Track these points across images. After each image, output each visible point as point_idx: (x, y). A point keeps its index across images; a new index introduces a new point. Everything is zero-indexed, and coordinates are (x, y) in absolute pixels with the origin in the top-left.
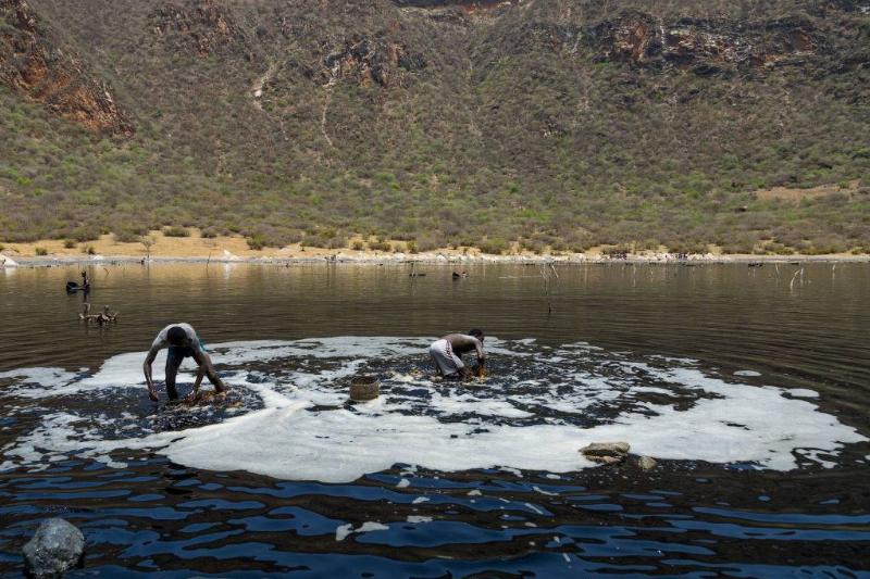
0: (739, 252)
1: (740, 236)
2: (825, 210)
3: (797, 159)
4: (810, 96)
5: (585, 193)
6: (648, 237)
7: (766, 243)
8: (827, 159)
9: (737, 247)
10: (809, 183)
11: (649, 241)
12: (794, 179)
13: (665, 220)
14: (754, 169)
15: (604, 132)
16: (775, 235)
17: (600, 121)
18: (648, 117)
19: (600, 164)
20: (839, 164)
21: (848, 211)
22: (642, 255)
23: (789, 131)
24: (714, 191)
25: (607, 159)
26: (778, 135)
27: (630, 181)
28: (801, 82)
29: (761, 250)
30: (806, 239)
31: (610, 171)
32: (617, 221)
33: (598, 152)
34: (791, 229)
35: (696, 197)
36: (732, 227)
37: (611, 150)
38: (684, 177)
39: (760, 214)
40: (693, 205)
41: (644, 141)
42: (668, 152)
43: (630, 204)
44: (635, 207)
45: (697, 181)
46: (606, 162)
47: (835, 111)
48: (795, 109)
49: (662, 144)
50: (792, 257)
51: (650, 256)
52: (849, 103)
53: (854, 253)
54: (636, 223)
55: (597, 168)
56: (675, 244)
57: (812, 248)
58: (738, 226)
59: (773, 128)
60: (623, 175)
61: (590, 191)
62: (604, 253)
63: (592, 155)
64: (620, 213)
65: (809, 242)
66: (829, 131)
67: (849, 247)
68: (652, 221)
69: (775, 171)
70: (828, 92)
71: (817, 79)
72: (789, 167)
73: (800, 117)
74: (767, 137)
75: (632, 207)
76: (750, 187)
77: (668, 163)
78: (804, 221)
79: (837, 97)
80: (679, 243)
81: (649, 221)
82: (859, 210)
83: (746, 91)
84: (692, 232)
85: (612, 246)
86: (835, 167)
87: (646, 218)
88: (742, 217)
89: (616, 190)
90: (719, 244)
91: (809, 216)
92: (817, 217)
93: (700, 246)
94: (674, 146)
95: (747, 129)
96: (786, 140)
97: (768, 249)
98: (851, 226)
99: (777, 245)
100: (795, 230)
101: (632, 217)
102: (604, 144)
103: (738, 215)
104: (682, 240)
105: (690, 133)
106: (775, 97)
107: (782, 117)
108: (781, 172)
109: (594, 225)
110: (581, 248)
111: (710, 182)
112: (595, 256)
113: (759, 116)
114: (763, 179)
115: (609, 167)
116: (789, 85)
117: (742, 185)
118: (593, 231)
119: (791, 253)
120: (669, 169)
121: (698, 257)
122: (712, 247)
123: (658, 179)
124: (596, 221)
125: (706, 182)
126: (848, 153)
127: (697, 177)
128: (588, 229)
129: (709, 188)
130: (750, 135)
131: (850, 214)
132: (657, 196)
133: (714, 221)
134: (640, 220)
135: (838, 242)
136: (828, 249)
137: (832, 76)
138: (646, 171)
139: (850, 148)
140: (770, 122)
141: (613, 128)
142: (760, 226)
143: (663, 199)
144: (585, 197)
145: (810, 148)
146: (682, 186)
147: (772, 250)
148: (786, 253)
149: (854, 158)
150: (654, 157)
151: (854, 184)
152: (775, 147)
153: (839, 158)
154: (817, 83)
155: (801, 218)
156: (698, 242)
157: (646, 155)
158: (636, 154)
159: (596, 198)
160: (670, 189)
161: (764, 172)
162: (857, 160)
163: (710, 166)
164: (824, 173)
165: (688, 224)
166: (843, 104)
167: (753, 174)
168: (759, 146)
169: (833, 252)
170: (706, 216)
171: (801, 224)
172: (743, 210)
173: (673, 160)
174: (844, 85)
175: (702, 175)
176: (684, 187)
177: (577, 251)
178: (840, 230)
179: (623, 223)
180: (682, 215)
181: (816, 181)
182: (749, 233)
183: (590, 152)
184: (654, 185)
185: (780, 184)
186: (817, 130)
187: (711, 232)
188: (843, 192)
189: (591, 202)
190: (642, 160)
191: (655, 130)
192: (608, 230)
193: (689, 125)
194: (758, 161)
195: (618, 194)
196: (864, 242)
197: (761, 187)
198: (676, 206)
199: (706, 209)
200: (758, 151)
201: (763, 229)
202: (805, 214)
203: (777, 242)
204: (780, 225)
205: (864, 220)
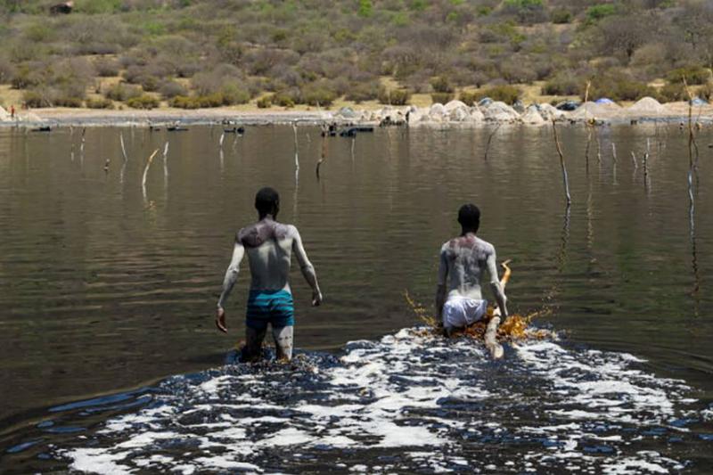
0: (57, 104)
1: (60, 66)
2: (212, 16)
7: (109, 82)
9: (54, 92)
16: (126, 65)
21: (251, 19)
29: (97, 98)
30: (181, 75)
34: (154, 53)
36: (43, 47)
39: (96, 18)
50: (154, 113)
53: (261, 105)
57: (191, 93)
58: (56, 46)
65: (185, 82)
67: (254, 94)
78: (178, 37)
82: (268, 18)
88: (64, 25)
90: (18, 84)
91: (184, 27)
92: (198, 29)
97: (114, 96)
98: (255, 50)
99: (128, 89)
100: (161, 57)
103: (54, 20)
119: (155, 105)
131: (255, 26)
133: (10, 33)
135: (236, 82)
136: (218, 97)
142: (96, 46)
147: (119, 98)
148: (146, 105)
155: (172, 30)
169: (226, 103)
171: (172, 44)
172: (66, 10)
178: (236, 57)
182: (76, 60)
187: (2, 57)
196: (276, 82)
201: (103, 53)
202: (179, 22)
203: (130, 80)
204: (134, 44)
205: (278, 38)
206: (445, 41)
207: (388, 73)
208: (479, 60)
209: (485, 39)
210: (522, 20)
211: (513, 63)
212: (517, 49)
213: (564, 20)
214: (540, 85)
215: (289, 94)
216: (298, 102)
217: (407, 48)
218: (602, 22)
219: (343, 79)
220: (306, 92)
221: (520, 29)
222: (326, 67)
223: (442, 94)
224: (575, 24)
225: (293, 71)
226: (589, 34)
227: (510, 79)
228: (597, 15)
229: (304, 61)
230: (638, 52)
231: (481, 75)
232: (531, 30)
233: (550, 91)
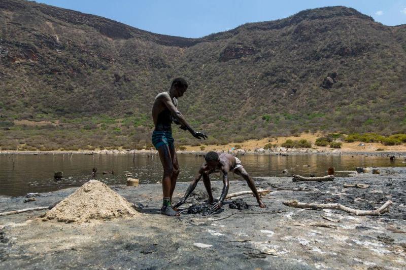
0: (10, 150)
1: (10, 141)
2: (46, 132)
3: (32, 108)
4: (37, 81)
7: (23, 145)
8: (46, 110)
9: (9, 147)
10: (39, 120)
12: (32, 117)
14: (12, 110)
16: (26, 142)
20: (50, 112)
21: (56, 133)
23: (28, 95)
26: (23, 96)
28: (33, 74)
29: (21, 148)
30: (41, 144)
34: (34, 139)
36: (4, 137)
39: (17, 132)
47: (48, 89)
48: (30, 85)
50: (35, 152)
52: (53, 88)
53: (62, 150)
57: (44, 148)
58: (8, 137)
59: (21, 92)
65: (42, 145)
66: (46, 97)
67: (59, 148)
69: (23, 112)
70: (45, 81)
71: (40, 74)
72: (29, 111)
73: (33, 89)
74: (18, 96)
76: (10, 118)
78: (39, 136)
79: (49, 84)
82: (61, 133)
83: (6, 72)
86: (49, 114)
88: (9, 133)
91: (40, 134)
92: (43, 134)
95: (8, 91)
96: (27, 99)
97: (24, 149)
98: (58, 139)
99: (28, 147)
100: (35, 140)
103: (6, 131)
106: (22, 78)
107: (24, 88)
108: (25, 113)
113: (14, 85)
114: (17, 115)
116: (27, 74)
117: (6, 117)
119: (35, 150)
126: (54, 108)
130: (9, 93)
131: (58, 134)
135: (55, 145)
136: (51, 148)
137: (46, 75)
139: (55, 107)
140: (19, 89)
142: (18, 137)
145: (38, 104)
147: (26, 148)
148: (33, 150)
149: (56, 111)
151: (57, 122)
152: (22, 101)
153: (50, 110)
154: (40, 76)
155: (37, 134)
161: (17, 112)
162: (58, 112)
164: (45, 115)
166: (51, 87)
167: (11, 112)
168: (14, 100)
169: (53, 150)
171: (38, 138)
172: (9, 129)
174: (52, 80)
178: (54, 140)
181: (42, 119)
185: (25, 118)
186: (41, 96)
188: (53, 124)
194: (14, 106)
196: (64, 146)
197: (16, 119)
200: (13, 102)
201: (20, 139)
202: (39, 133)
203: (28, 145)
204: (28, 137)
205: (63, 137)
206: (101, 138)
207: (89, 144)
208: (109, 142)
209: (109, 138)
210: (117, 135)
211: (116, 142)
212: (116, 140)
213: (125, 135)
214: (122, 147)
215: (68, 148)
216: (70, 150)
217: (93, 140)
218: (134, 136)
219: (80, 145)
220: (72, 147)
221: (117, 136)
222: (75, 143)
223: (102, 148)
224: (127, 136)
225: (68, 144)
226: (130, 138)
227: (116, 146)
228: (132, 134)
229: (70, 142)
230: (140, 141)
231: (109, 145)
232: (119, 136)
233: (124, 148)
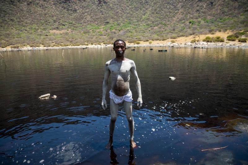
1: (47, 42)
2: (65, 36)
3: (57, 23)
4: (59, 8)
5: (2, 29)
6: (24, 43)
8: (64, 23)
9: (47, 45)
10: (61, 29)
11: (24, 44)
12: (57, 28)
13: (28, 38)
14: (48, 25)
15: (6, 11)
16: (55, 42)
17: (4, 7)
18: (19, 8)
19: (6, 21)
20: (66, 25)
22: (23, 48)
23: (55, 16)
24: (40, 30)
25: (8, 19)
26: (53, 16)
27: (16, 26)
28: (56, 4)
30: (62, 43)
31: (9, 23)
32: (14, 38)
33: (5, 17)
34: (58, 40)
35: (35, 31)
36: (45, 40)
37: (9, 17)
38: (31, 26)
39: (51, 36)
40: (35, 34)
41: (18, 14)
42: (26, 19)
43: (18, 33)
44: (19, 34)
45: (35, 27)
46: (8, 20)
47: (64, 12)
48: (56, 10)
49: (24, 16)
50: (59, 47)
51: (25, 48)
52: (67, 11)
53: (72, 46)
54: (20, 39)
55: (5, 22)
56: (32, 45)
58: (47, 40)
59: (52, 14)
60: (13, 24)
61: (4, 29)
62: (12, 47)
63: (2, 18)
64: (15, 36)
65: (62, 44)
66: (63, 17)
67: (70, 45)
68: (24, 38)
69: (53, 26)
70: (62, 7)
71: (60, 4)
72: (56, 25)
73: (57, 12)
74: (50, 17)
75: (18, 34)
76: (48, 29)
77: (26, 21)
78: (61, 38)
79: (64, 9)
80: (33, 44)
81: (23, 38)
83: (44, 4)
84: (35, 41)
85: (14, 46)
86: (66, 26)
87: (22, 37)
88: (47, 37)
89: (12, 29)
90: (43, 44)
91: (62, 37)
92: (63, 37)
93: (38, 45)
94: (27, 17)
95: (45, 14)
96: (55, 18)
97: (54, 45)
98: (70, 40)
99: (56, 44)
100: (59, 41)
101: (18, 37)
102: (6, 14)
104: (33, 43)
105: (31, 14)
106: (51, 7)
107: (53, 12)
108: (54, 26)
109: (7, 39)
110: (4, 46)
111: (38, 28)
112: (9, 49)
113: (48, 11)
114: (51, 28)
115: (9, 22)
116: (54, 4)
117: (46, 29)
118: (7, 41)
119: (59, 46)
120: (27, 23)
121: (38, 48)
122: (41, 45)
123: (24, 26)
124: (8, 38)
125: (37, 28)
126: (68, 22)
127: (35, 26)
128: (5, 40)
129: (38, 29)
130: (46, 16)
131: (70, 37)
132: (25, 31)
133: (41, 38)
134: (21, 38)
135: (68, 43)
137: (63, 3)
138: (20, 23)
139: (68, 21)
140: (51, 13)
141: (8, 10)
143: (26, 32)
144: (2, 31)
145: (60, 21)
146: (31, 28)
148: (58, 46)
149: (69, 23)
150: (22, 20)
151: (70, 30)
152: (53, 20)
153: (66, 23)
154: (60, 5)
155: (60, 37)
156: (37, 44)
157: (20, 19)
158: (17, 18)
159: (6, 31)
160: (28, 29)
161: (51, 26)
162: (70, 24)
163: (38, 23)
164: (63, 26)
165: (34, 39)
166: (65, 11)
167: (48, 26)
168: (49, 19)
169: (67, 46)
170: (38, 37)
171: (60, 39)
172: (47, 35)
173: (28, 21)
174: (65, 6)
175: (36, 26)
176: (31, 29)
177: (3, 47)
178: (68, 40)
179: (16, 39)
180: (32, 36)
181: (62, 29)
182: (50, 41)
183: (2, 16)
184: (23, 28)
185: (55, 29)
186: (61, 16)
187: (40, 41)
188: (68, 31)
189: (5, 32)
190: (19, 20)
191: (21, 12)
192: (12, 41)
193: (31, 12)
194: (49, 23)
195: (13, 30)
197: (50, 29)
198: (30, 34)
199: (38, 35)
200: (49, 20)
201: (52, 40)
202: (61, 37)
203: (56, 43)
204: (56, 39)
205: (73, 38)
206: (92, 38)
207: (86, 42)
208: (96, 40)
209: (97, 38)
210: (101, 36)
211: (100, 40)
212: (100, 39)
213: (105, 36)
214: (103, 43)
215: (75, 45)
216: (76, 45)
217: (88, 39)
218: (110, 36)
219: (81, 43)
220: (76, 44)
221: (100, 37)
222: (79, 41)
223: (92, 44)
224: (106, 36)
225: (75, 42)
226: (108, 37)
227: (99, 42)
228: (109, 35)
229: (76, 41)
230: (113, 39)
231: (96, 42)
232: (102, 37)
233: (104, 43)
